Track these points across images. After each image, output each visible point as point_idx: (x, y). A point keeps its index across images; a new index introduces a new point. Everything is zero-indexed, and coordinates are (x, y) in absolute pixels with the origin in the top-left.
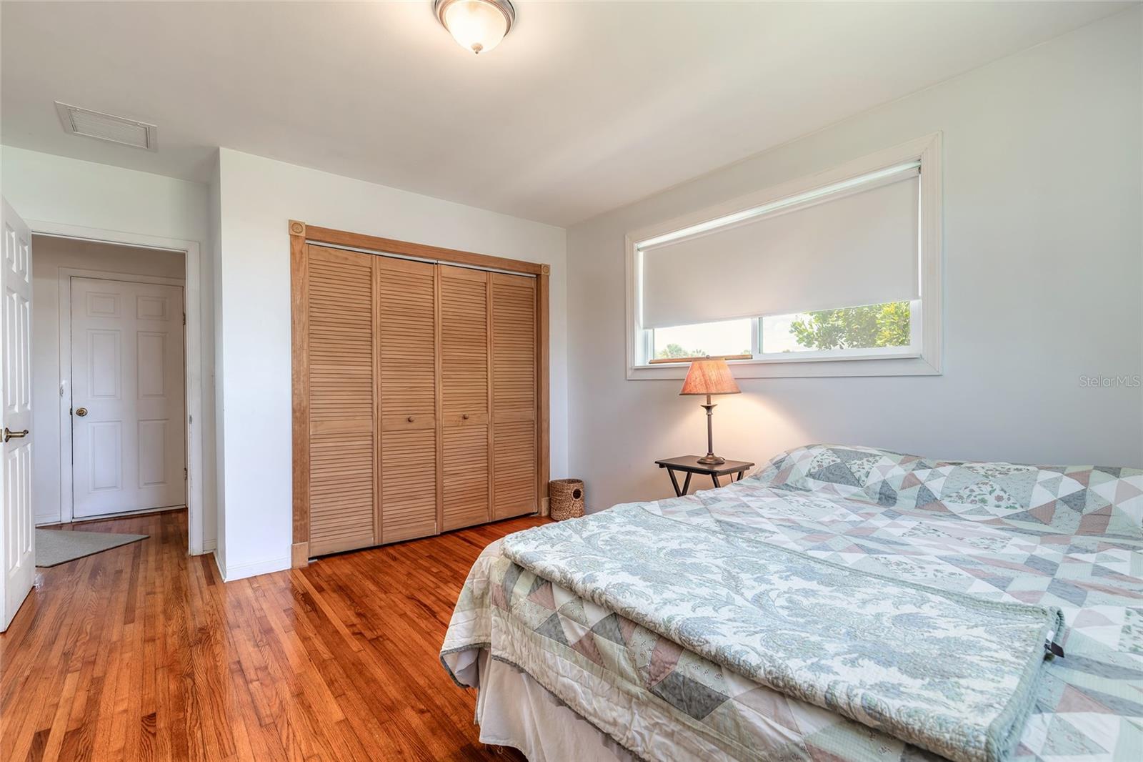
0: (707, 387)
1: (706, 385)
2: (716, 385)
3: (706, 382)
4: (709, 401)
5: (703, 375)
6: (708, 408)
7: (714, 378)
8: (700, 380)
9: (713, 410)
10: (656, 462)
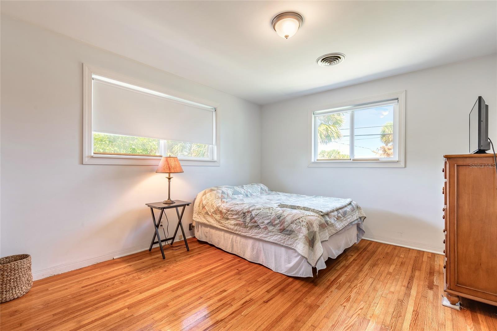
0: (170, 170)
1: (169, 169)
2: (174, 169)
3: (169, 167)
4: (169, 176)
5: (168, 164)
6: (169, 179)
7: (173, 166)
8: (167, 166)
9: (171, 180)
10: (146, 204)
